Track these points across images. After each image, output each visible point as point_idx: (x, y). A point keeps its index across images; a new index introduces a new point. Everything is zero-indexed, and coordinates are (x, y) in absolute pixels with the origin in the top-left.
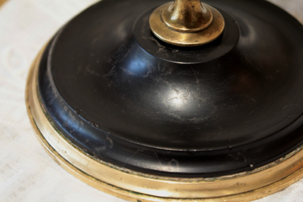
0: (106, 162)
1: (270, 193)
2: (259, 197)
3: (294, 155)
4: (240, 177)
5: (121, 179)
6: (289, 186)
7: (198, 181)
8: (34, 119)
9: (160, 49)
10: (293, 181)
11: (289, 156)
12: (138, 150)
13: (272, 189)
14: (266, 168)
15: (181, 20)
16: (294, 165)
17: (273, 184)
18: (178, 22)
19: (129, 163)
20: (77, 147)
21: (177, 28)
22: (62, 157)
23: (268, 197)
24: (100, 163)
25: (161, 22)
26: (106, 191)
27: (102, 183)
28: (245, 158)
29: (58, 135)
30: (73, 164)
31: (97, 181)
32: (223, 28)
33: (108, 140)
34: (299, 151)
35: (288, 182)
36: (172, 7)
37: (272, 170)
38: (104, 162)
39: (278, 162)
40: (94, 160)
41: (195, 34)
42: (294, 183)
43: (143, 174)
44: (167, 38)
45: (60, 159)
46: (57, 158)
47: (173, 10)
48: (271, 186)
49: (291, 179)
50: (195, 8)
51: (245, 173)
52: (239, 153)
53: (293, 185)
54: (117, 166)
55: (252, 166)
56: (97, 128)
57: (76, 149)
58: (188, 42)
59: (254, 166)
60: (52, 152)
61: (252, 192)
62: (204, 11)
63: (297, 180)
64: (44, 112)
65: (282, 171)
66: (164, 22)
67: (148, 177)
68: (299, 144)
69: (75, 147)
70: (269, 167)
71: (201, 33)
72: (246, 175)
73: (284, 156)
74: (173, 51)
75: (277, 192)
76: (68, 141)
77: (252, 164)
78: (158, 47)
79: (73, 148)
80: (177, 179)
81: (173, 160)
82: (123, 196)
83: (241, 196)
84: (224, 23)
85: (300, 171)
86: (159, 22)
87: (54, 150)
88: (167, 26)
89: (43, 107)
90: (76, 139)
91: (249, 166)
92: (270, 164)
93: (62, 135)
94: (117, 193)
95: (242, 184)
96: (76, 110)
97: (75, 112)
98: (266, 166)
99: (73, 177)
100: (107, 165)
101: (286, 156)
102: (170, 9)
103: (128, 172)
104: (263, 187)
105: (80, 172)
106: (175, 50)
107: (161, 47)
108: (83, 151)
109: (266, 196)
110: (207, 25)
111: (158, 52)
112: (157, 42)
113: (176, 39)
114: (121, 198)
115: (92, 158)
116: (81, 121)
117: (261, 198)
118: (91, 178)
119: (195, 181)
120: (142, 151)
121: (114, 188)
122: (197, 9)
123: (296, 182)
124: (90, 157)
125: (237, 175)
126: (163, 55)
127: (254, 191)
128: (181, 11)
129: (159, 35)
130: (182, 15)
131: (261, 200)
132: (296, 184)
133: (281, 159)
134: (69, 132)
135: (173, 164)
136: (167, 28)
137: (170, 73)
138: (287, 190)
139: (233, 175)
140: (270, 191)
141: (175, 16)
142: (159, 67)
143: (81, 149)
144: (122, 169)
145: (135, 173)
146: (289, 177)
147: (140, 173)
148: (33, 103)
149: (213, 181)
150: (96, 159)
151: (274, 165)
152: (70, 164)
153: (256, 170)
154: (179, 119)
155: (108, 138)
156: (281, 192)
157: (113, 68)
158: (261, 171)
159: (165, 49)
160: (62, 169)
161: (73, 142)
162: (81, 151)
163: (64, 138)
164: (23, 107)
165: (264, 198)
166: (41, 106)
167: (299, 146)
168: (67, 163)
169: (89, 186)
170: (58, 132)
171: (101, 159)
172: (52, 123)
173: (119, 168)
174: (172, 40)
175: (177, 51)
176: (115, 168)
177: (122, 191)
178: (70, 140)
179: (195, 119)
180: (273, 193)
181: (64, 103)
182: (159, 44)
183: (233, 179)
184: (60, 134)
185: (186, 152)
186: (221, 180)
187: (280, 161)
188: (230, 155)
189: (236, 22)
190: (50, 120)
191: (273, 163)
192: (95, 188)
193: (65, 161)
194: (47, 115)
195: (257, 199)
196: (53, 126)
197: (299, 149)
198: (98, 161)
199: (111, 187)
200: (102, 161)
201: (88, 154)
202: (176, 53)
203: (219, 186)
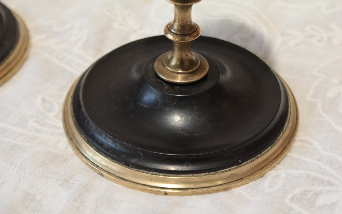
0: (139, 169)
1: (254, 179)
2: (247, 183)
3: (267, 152)
4: (233, 170)
5: (152, 180)
6: (266, 173)
7: (205, 175)
8: (77, 147)
9: (166, 87)
10: (268, 170)
11: (264, 153)
12: (162, 158)
13: (255, 176)
14: (250, 162)
15: (178, 65)
16: (268, 159)
17: (255, 173)
18: (176, 67)
19: (156, 168)
20: (116, 162)
21: (176, 71)
22: (105, 170)
23: (253, 182)
24: (135, 170)
25: (164, 68)
26: (141, 190)
27: (138, 184)
28: (235, 156)
29: (100, 155)
30: (115, 174)
31: (134, 183)
32: (208, 68)
33: (139, 154)
34: (271, 149)
35: (265, 171)
36: (171, 55)
37: (254, 163)
38: (138, 170)
39: (257, 157)
40: (130, 169)
41: (190, 75)
42: (269, 171)
43: (167, 175)
44: (170, 79)
45: (104, 172)
46: (102, 172)
47: (172, 58)
48: (254, 174)
49: (267, 169)
50: (188, 56)
51: (236, 166)
52: (230, 153)
53: (268, 172)
54: (148, 171)
55: (240, 161)
56: (130, 147)
57: (116, 163)
58: (186, 81)
59: (241, 161)
60: (97, 168)
61: (242, 179)
62: (194, 58)
63: (270, 169)
64: (85, 141)
65: (260, 164)
66: (166, 68)
67: (171, 176)
68: (270, 144)
69: (115, 162)
70: (252, 161)
71: (194, 73)
72: (237, 168)
73: (261, 153)
74: (175, 88)
75: (258, 178)
76: (108, 159)
77: (240, 160)
78: (164, 86)
79: (113, 163)
80: (191, 175)
81: (187, 162)
82: (154, 191)
83: (235, 183)
84: (208, 65)
85: (272, 163)
86: (162, 68)
87: (98, 166)
88: (169, 70)
89: (84, 137)
90: (115, 156)
91: (238, 161)
92: (252, 159)
93: (103, 154)
94: (149, 190)
95: (234, 174)
96: (112, 135)
97: (112, 137)
98: (250, 161)
99: (115, 184)
100: (140, 172)
101: (262, 153)
102: (169, 57)
103: (156, 175)
104: (249, 175)
105: (120, 179)
106: (176, 87)
107: (166, 86)
108: (121, 164)
109: (251, 182)
110: (197, 67)
111: (165, 89)
112: (163, 82)
113: (177, 79)
114: (152, 193)
115: (128, 168)
116: (118, 143)
117: (248, 183)
118: (129, 182)
119: (203, 175)
120: (165, 158)
121: (147, 186)
122: (189, 56)
123: (270, 171)
124: (127, 168)
125: (231, 168)
126: (169, 91)
127: (243, 178)
128: (178, 59)
129: (164, 77)
130: (179, 61)
131: (248, 184)
132: (270, 172)
133: (259, 155)
134: (109, 152)
135: (187, 165)
136: (169, 72)
137: (175, 103)
138: (265, 176)
139: (229, 169)
140: (253, 178)
141: (174, 63)
142: (167, 100)
143: (119, 163)
144: (151, 173)
145: (161, 174)
146: (265, 167)
147: (165, 174)
148: (73, 135)
149: (215, 174)
150: (131, 168)
151: (255, 160)
152: (112, 174)
153: (243, 164)
154: (186, 135)
155: (139, 153)
156: (261, 178)
157: (131, 104)
158: (246, 164)
159: (169, 87)
160: (106, 179)
161: (112, 159)
162: (119, 164)
163: (105, 157)
164: (65, 139)
165: (251, 183)
166: (82, 137)
167: (270, 146)
168: (110, 174)
169: (128, 188)
170: (99, 153)
171: (135, 168)
172: (93, 147)
173: (149, 172)
174: (174, 80)
175: (178, 87)
176: (146, 173)
177: (153, 188)
178: (110, 157)
179: (197, 134)
180: (256, 179)
181: (101, 132)
182: (164, 84)
183: (229, 172)
184: (102, 155)
185: (195, 155)
186: (220, 173)
187: (258, 156)
188: (225, 155)
189: (216, 63)
190: (92, 145)
191: (254, 159)
192: (132, 189)
193: (107, 173)
194: (88, 142)
195: (246, 184)
196: (95, 150)
197: (270, 148)
198: (133, 170)
199: (145, 186)
200: (136, 169)
201: (125, 166)
202: (178, 89)
203: (219, 177)
